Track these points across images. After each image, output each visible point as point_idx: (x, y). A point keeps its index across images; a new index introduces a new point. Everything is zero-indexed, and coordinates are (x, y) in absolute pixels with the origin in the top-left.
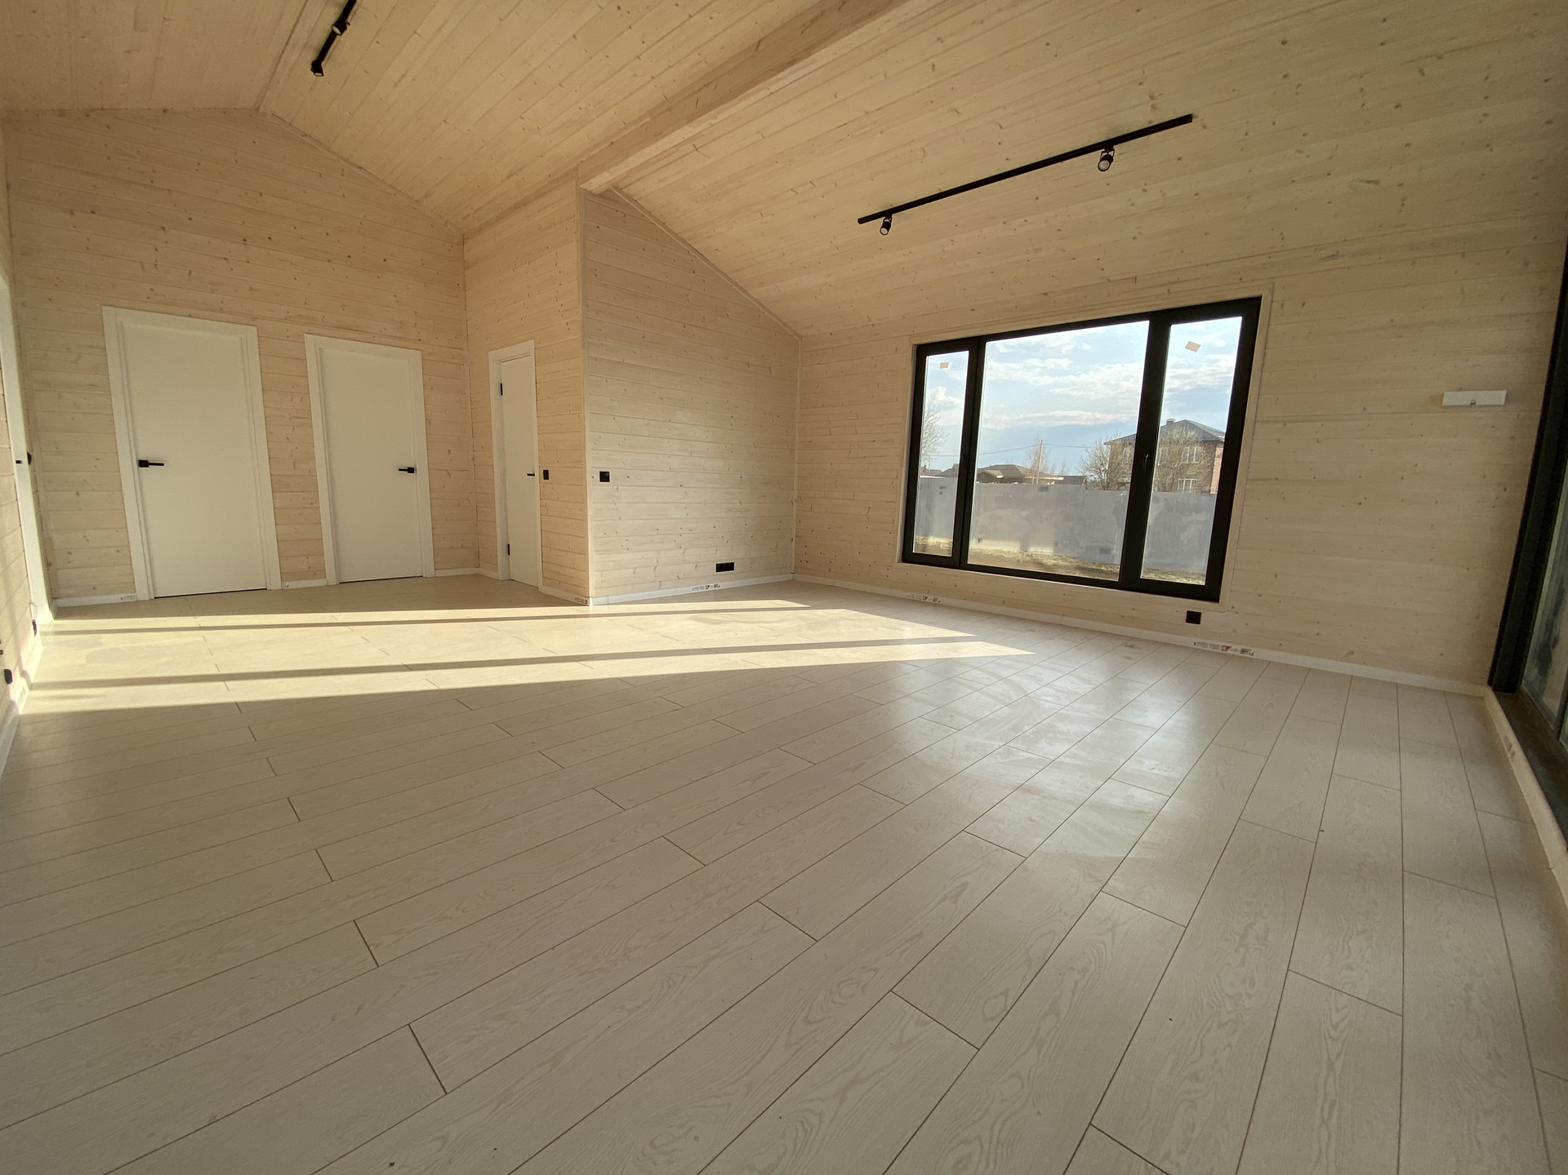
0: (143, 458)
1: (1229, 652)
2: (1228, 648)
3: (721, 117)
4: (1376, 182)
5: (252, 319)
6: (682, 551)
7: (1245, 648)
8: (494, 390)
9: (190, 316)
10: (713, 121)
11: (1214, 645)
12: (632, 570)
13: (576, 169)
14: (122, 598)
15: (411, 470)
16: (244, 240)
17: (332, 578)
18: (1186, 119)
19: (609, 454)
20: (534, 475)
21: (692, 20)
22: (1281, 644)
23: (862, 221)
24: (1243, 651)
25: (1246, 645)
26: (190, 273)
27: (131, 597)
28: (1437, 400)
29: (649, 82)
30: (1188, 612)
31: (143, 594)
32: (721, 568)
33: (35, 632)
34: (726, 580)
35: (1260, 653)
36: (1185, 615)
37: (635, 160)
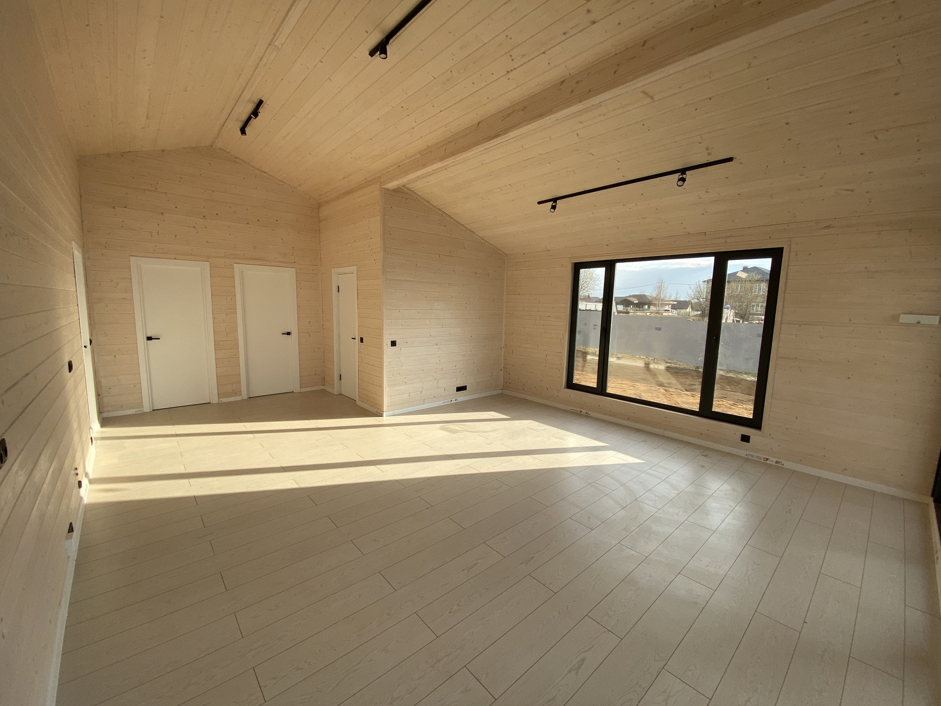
0: (149, 335)
1: (768, 462)
2: (767, 459)
3: (458, 159)
4: (852, 191)
5: (207, 258)
6: (436, 381)
7: (779, 460)
8: (335, 289)
9: (175, 259)
10: (454, 160)
11: (759, 457)
12: (408, 395)
13: (380, 177)
14: (136, 412)
15: (289, 334)
16: (204, 216)
17: (245, 396)
18: (730, 159)
19: (397, 331)
20: (355, 339)
21: (442, 113)
22: (801, 460)
23: (539, 203)
24: (777, 462)
25: (779, 459)
26: (176, 236)
27: (141, 411)
28: (896, 318)
29: (419, 139)
30: (742, 435)
31: (147, 408)
32: (459, 389)
33: (92, 443)
34: (462, 397)
35: (788, 465)
36: (740, 437)
37: (412, 176)
